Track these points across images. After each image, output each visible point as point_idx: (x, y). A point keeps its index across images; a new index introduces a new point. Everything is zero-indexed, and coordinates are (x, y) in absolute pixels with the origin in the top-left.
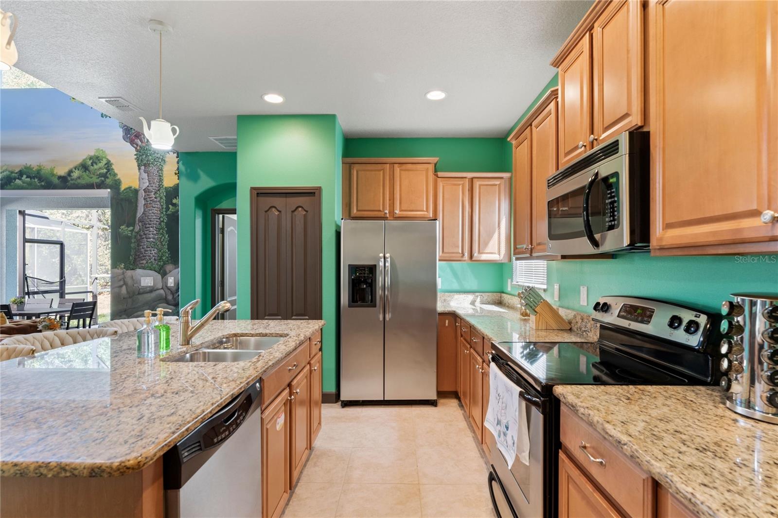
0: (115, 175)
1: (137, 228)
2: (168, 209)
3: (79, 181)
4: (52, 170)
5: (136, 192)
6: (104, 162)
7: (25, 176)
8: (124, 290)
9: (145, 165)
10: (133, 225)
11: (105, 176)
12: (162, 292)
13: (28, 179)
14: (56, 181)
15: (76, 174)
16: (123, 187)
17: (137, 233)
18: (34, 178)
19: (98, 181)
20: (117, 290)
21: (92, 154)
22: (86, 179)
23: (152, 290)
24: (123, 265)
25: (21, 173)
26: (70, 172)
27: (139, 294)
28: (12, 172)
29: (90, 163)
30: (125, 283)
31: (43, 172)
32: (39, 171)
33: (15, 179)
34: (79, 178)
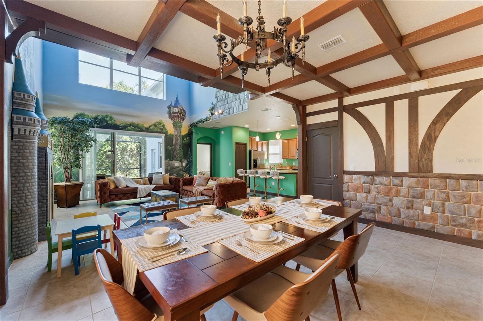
0: (166, 129)
1: (173, 147)
2: (183, 142)
3: (153, 130)
4: (143, 125)
5: (173, 135)
6: (162, 124)
7: (132, 126)
8: (169, 167)
9: (176, 127)
10: (172, 146)
11: (162, 129)
12: (181, 168)
13: (133, 127)
14: (144, 129)
15: (152, 127)
16: (169, 133)
17: (173, 149)
18: (136, 127)
19: (160, 131)
20: (166, 167)
21: (158, 121)
22: (156, 130)
23: (178, 167)
24: (168, 159)
25: (130, 125)
26: (150, 127)
27: (174, 168)
28: (126, 124)
29: (157, 124)
30: (169, 165)
31: (139, 125)
32: (138, 125)
33: (128, 127)
34: (153, 129)
